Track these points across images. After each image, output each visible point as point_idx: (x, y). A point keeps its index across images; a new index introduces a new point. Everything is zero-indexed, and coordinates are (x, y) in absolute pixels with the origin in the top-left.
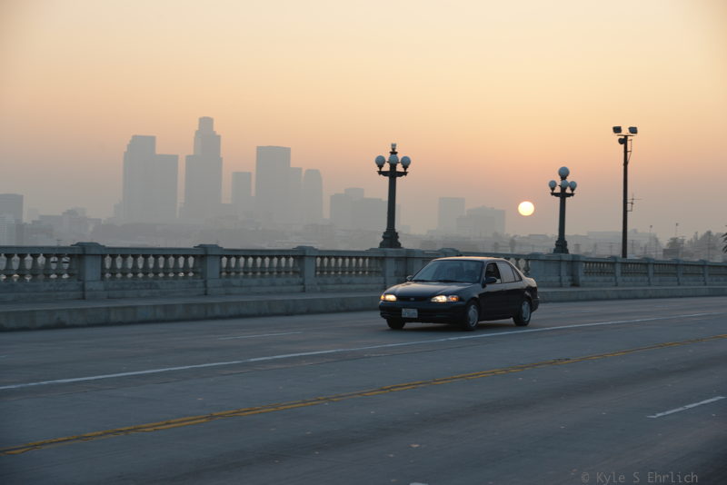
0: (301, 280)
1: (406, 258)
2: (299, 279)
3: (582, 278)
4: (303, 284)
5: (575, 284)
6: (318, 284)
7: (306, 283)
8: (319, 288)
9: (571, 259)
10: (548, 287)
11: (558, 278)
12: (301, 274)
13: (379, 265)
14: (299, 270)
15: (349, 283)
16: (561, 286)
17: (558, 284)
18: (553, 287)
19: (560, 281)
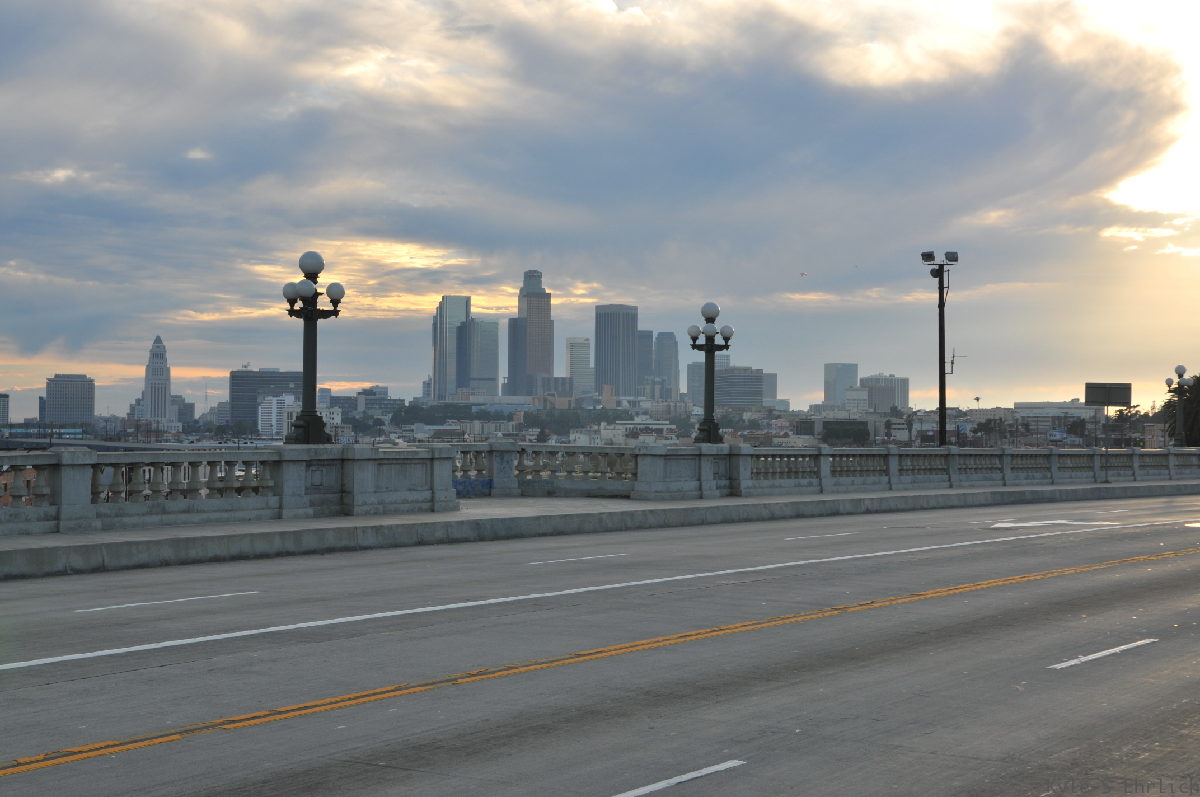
0: (52, 510)
1: (343, 460)
2: (46, 508)
3: (745, 482)
4: (57, 518)
5: (733, 491)
6: (99, 515)
7: (63, 516)
8: (98, 524)
9: (726, 452)
10: (673, 499)
11: (697, 483)
12: (54, 498)
13: (268, 476)
14: (47, 491)
15: (184, 512)
16: (701, 497)
17: (697, 493)
18: (683, 498)
19: (700, 489)
